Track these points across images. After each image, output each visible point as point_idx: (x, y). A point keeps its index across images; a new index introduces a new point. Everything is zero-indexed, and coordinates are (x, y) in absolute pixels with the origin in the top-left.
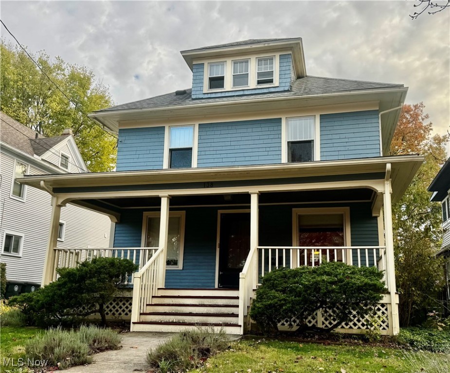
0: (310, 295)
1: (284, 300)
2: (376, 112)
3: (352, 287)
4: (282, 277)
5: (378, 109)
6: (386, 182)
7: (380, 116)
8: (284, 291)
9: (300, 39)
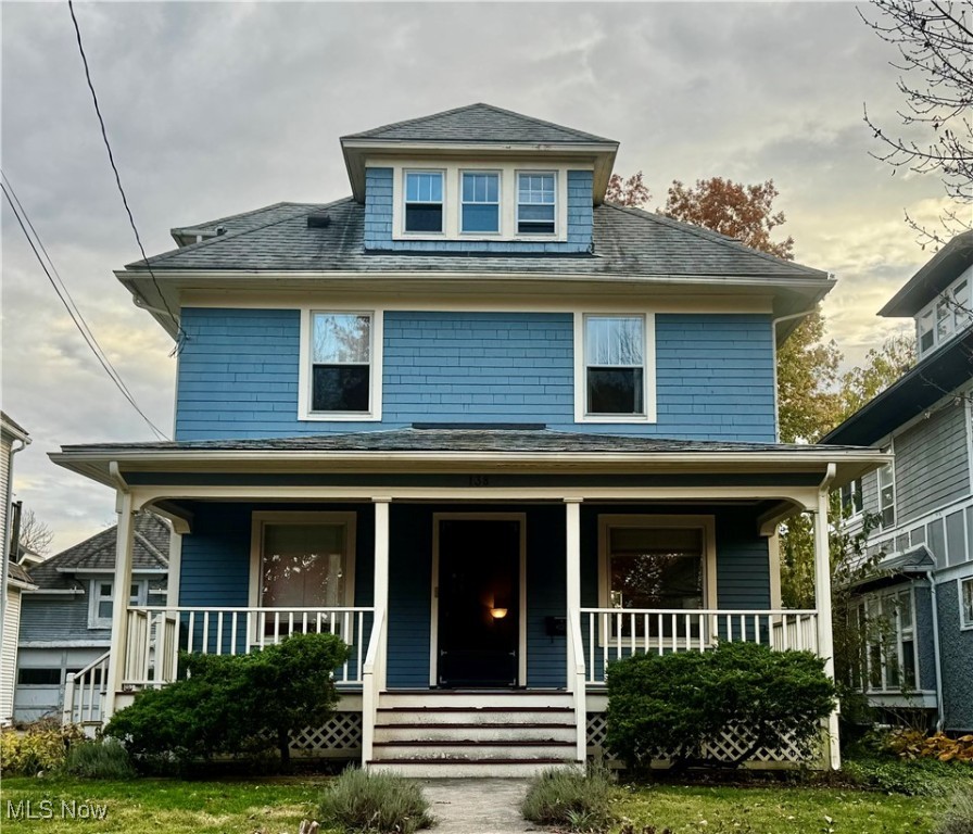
0: (719, 704)
1: (673, 714)
2: (768, 318)
3: (790, 689)
4: (655, 672)
5: (770, 312)
6: (821, 493)
7: (774, 326)
8: (665, 697)
9: (616, 144)
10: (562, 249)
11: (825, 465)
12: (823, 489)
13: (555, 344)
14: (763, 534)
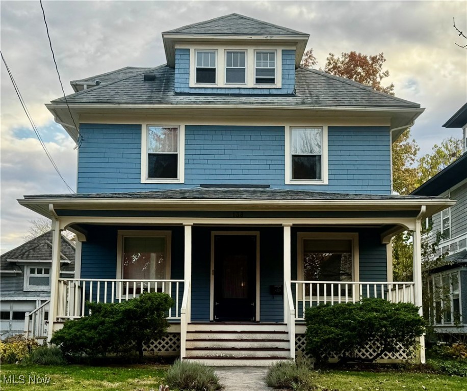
0: (364, 330)
1: (341, 334)
2: (388, 129)
3: (401, 322)
4: (331, 313)
5: (389, 126)
6: (417, 221)
7: (391, 133)
8: (336, 326)
9: (308, 35)
10: (279, 92)
11: (420, 206)
12: (419, 219)
13: (275, 143)
14: (384, 243)
